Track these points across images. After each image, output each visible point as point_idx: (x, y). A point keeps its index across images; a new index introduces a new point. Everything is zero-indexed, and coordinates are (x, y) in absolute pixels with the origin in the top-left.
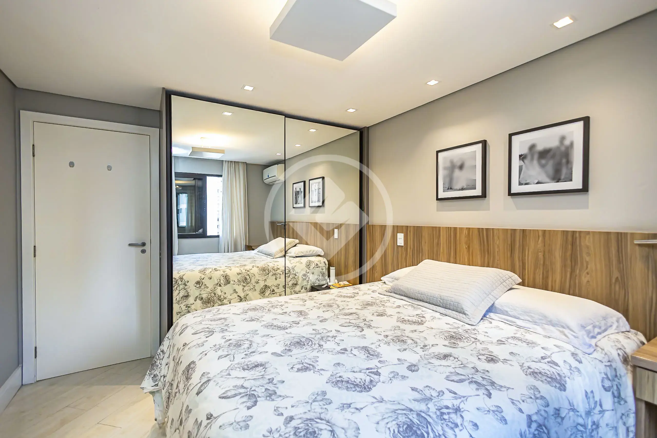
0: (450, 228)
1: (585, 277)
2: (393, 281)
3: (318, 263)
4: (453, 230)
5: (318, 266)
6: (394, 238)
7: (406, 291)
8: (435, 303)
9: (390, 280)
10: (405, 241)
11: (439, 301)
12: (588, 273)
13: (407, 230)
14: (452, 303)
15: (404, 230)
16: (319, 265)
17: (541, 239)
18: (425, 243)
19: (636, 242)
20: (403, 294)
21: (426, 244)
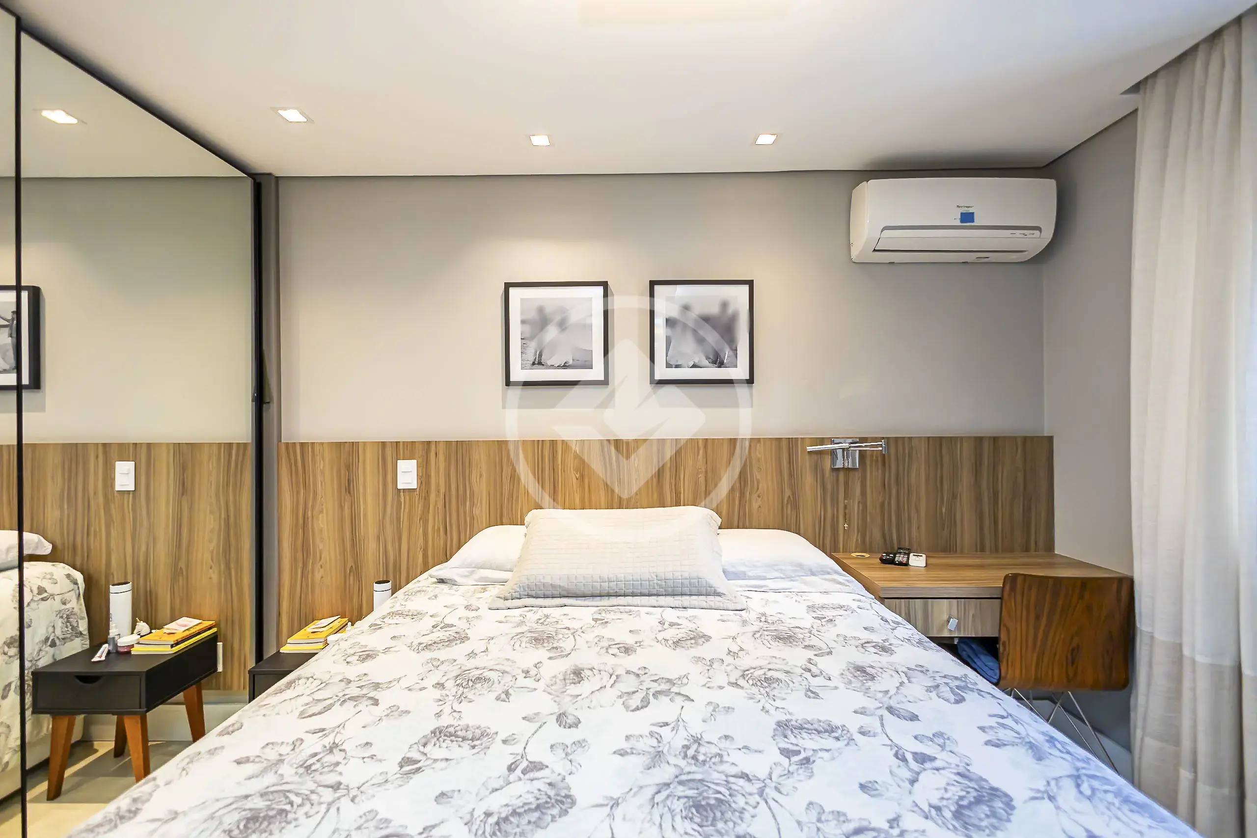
0: (540, 442)
1: (756, 502)
2: (472, 572)
3: (46, 584)
4: (548, 445)
5: (45, 595)
6: (388, 473)
7: (564, 584)
8: (646, 592)
9: (464, 571)
10: (422, 476)
11: (656, 585)
12: (759, 496)
13: (428, 451)
14: (687, 582)
15: (419, 451)
16: (50, 588)
17: (701, 452)
18: (481, 476)
19: (809, 449)
20: (556, 593)
21: (484, 479)
